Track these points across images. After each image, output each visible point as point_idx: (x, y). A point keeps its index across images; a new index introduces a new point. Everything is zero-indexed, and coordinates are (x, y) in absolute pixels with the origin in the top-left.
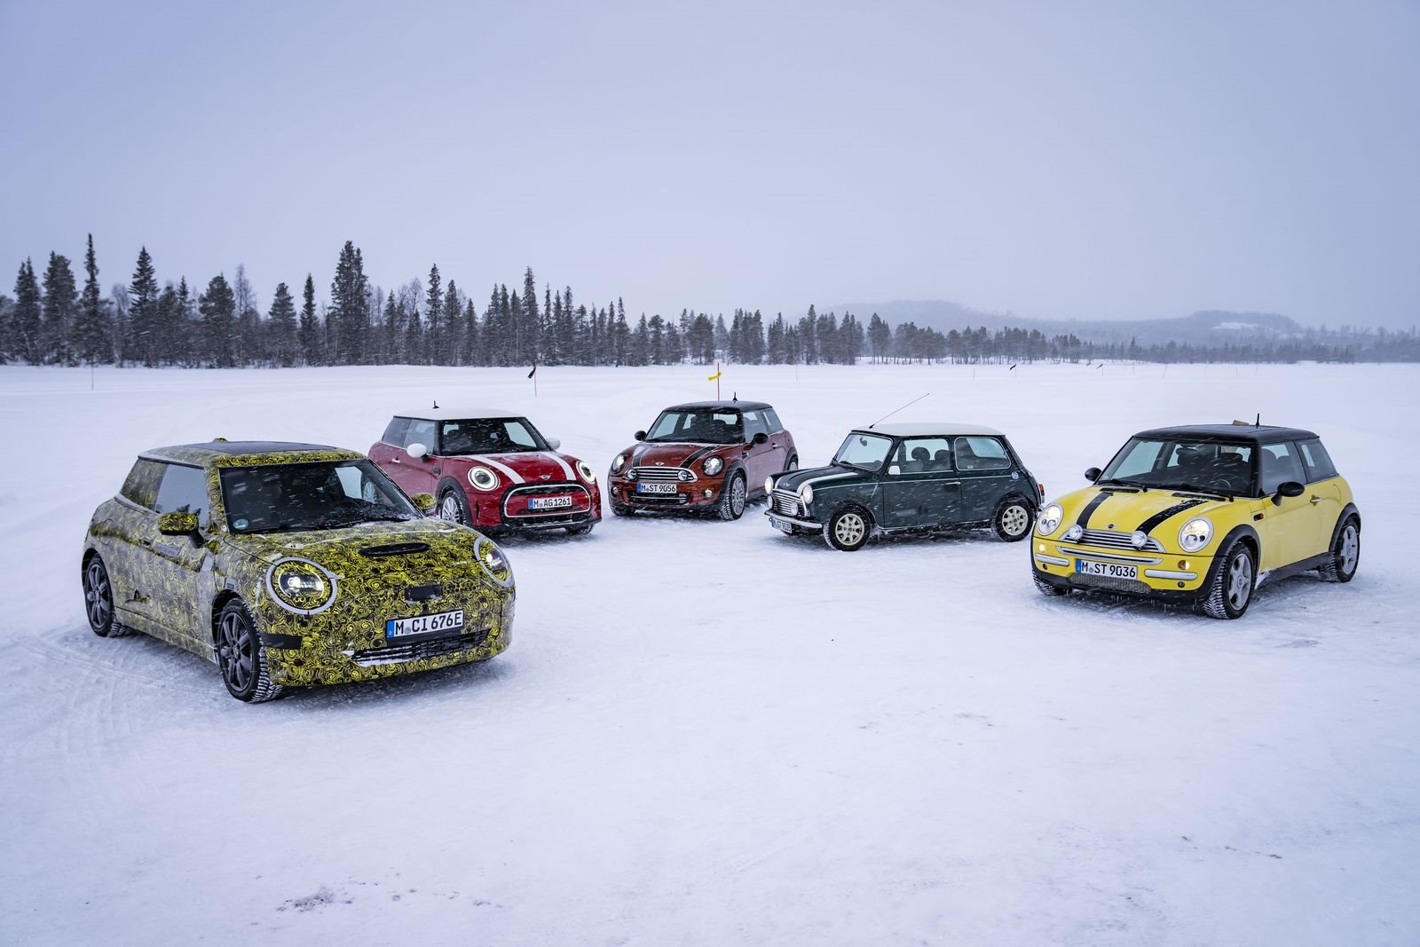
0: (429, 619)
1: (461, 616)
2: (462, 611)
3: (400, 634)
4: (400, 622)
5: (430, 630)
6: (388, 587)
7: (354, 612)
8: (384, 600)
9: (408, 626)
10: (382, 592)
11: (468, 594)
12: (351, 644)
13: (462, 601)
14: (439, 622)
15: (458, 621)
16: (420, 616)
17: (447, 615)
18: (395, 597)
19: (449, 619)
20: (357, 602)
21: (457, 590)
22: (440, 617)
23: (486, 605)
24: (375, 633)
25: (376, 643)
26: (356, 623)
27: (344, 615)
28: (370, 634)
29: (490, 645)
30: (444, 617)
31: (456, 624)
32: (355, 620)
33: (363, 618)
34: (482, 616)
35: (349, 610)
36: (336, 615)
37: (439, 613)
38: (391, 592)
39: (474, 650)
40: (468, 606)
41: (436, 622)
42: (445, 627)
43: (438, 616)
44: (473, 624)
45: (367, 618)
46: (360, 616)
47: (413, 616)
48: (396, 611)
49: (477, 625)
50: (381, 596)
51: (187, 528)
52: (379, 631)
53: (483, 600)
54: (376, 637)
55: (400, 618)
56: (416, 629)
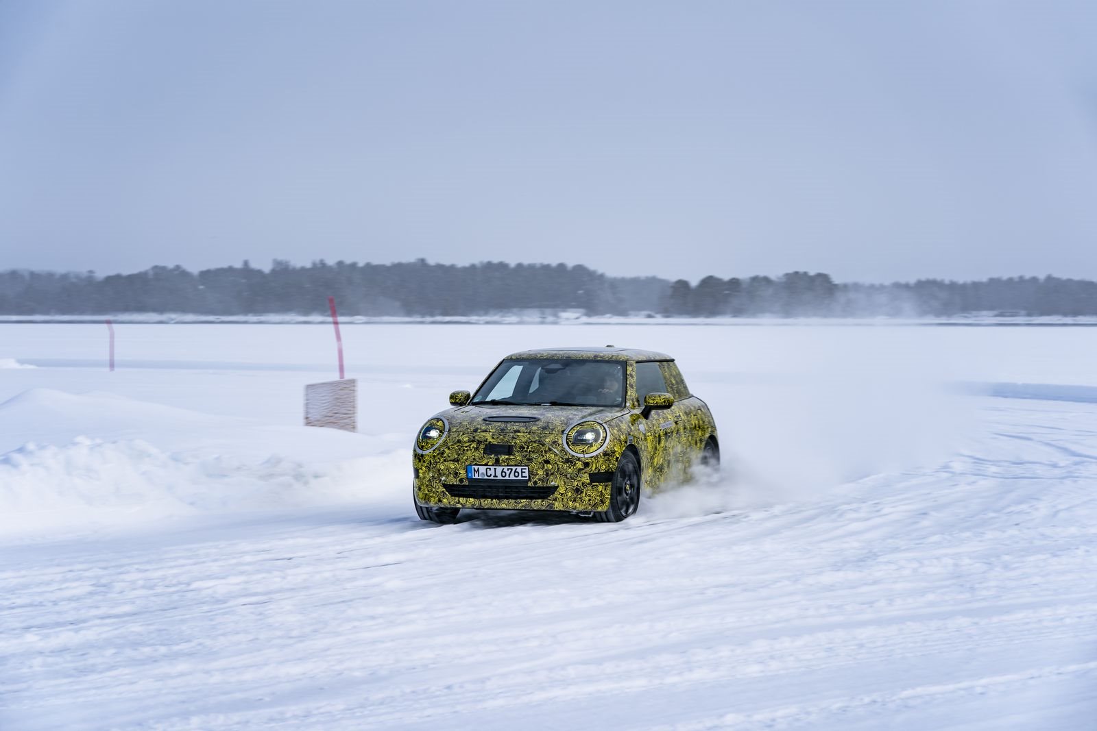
0: (499, 469)
1: (527, 471)
2: (527, 468)
3: (476, 477)
4: (476, 467)
5: (500, 477)
6: (473, 441)
7: (445, 455)
8: (467, 450)
9: (483, 472)
10: (467, 444)
11: (535, 456)
12: (443, 478)
13: (528, 459)
14: (508, 473)
15: (524, 475)
16: (493, 465)
17: (514, 468)
18: (477, 449)
19: (515, 472)
20: (449, 449)
21: (526, 451)
22: (508, 469)
23: (550, 466)
24: (460, 473)
25: (461, 480)
26: (446, 463)
27: (439, 456)
28: (456, 473)
29: (555, 500)
30: (512, 469)
31: (522, 477)
32: (445, 461)
33: (450, 460)
34: (547, 475)
35: (443, 453)
36: (434, 456)
37: (507, 466)
38: (474, 445)
39: (540, 501)
40: (534, 465)
41: (505, 473)
42: (512, 477)
43: (506, 468)
44: (539, 480)
45: (454, 461)
46: (448, 459)
47: (486, 465)
48: (474, 459)
49: (543, 481)
50: (466, 447)
51: (457, 400)
52: (462, 472)
53: (547, 462)
54: (461, 477)
55: (476, 465)
56: (489, 475)
